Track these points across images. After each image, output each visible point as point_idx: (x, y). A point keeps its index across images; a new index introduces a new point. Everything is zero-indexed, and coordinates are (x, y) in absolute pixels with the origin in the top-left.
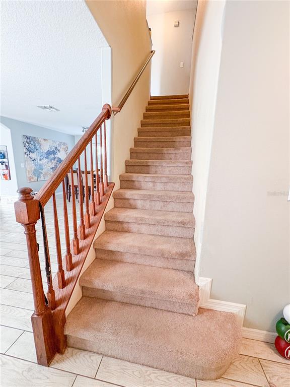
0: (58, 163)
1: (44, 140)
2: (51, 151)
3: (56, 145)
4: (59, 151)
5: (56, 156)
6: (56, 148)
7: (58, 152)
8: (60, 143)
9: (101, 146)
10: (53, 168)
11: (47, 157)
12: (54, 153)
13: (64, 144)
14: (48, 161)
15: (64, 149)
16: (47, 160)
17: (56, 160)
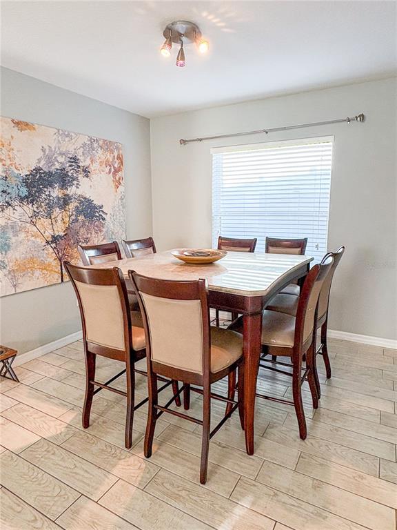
0: (81, 218)
1: (17, 123)
2: (50, 174)
3: (71, 148)
4: (86, 172)
5: (72, 191)
6: (74, 160)
7: (80, 177)
8: (92, 141)
9: (311, 170)
10: (55, 239)
11: (31, 198)
12: (64, 179)
13: (108, 146)
14: (35, 214)
15: (108, 164)
16: (29, 209)
17: (72, 206)
